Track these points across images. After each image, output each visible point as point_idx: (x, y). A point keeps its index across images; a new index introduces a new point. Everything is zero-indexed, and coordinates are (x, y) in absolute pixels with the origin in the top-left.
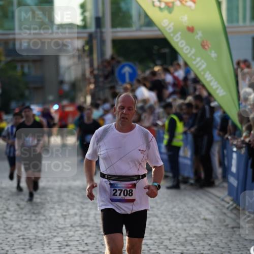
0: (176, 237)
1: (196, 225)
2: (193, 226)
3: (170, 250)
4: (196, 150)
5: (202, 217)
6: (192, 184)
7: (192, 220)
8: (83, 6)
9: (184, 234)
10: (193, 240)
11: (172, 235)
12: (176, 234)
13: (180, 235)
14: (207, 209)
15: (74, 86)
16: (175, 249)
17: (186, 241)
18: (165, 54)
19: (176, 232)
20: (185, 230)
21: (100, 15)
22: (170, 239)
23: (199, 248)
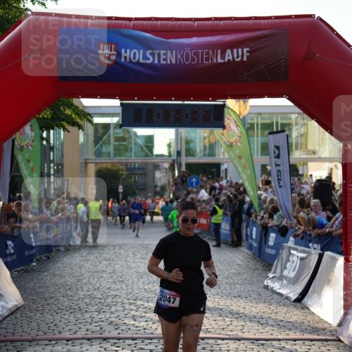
1: (233, 267)
4: (232, 226)
5: (236, 263)
6: (230, 245)
7: (231, 264)
8: (169, 146)
9: (227, 273)
10: (232, 276)
13: (225, 273)
14: (239, 259)
15: (163, 188)
17: (228, 276)
18: (213, 172)
20: (227, 270)
21: (179, 150)
23: (236, 281)
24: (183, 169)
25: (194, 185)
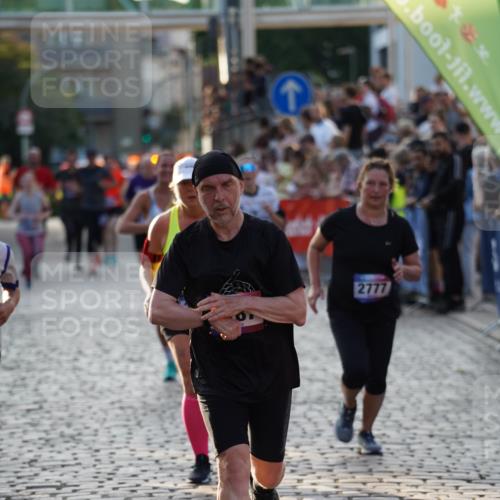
0: (413, 405)
1: (446, 382)
2: (440, 384)
3: (407, 429)
5: (455, 368)
6: (423, 306)
7: (436, 373)
9: (427, 401)
10: (447, 412)
11: (404, 402)
12: (413, 400)
13: (420, 402)
14: (462, 353)
16: (416, 428)
17: (434, 412)
18: (346, 57)
19: (411, 395)
20: (428, 392)
22: (402, 409)
23: (462, 426)
24: (249, 49)
25: (292, 106)
